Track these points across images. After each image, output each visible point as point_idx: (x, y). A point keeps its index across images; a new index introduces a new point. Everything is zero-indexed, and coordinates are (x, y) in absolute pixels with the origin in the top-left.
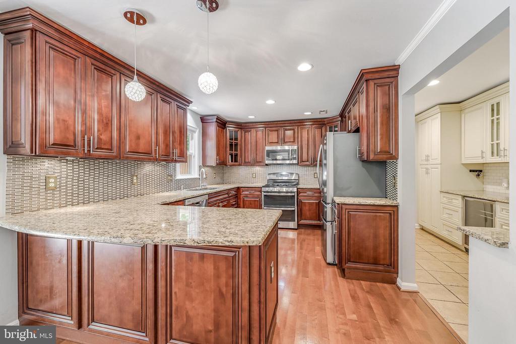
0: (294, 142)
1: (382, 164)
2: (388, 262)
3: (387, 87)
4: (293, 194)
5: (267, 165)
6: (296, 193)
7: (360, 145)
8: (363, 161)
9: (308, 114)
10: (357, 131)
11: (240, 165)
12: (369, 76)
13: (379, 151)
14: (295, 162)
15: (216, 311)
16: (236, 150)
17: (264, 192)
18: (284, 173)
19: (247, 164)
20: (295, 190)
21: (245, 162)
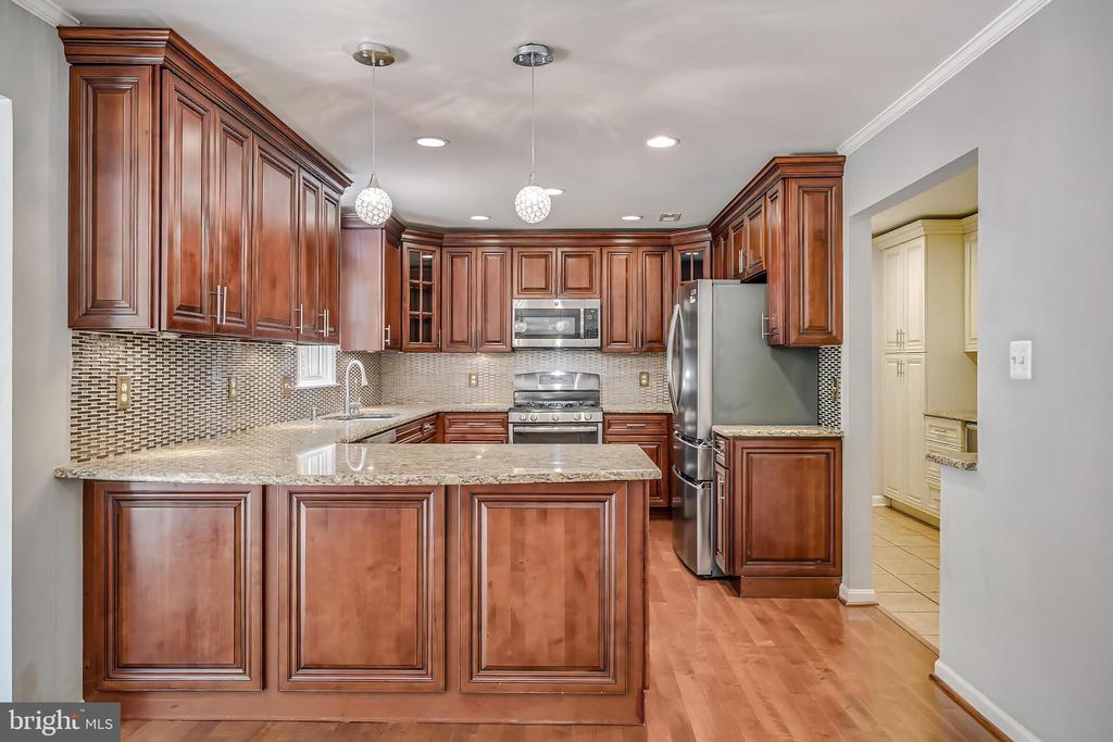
0: (589, 289)
1: (811, 353)
2: (822, 554)
3: (822, 196)
4: (593, 429)
5: (514, 350)
6: (600, 425)
7: (769, 311)
8: (775, 346)
9: (631, 219)
10: (760, 278)
11: (439, 349)
12: (789, 171)
13: (807, 325)
14: (596, 342)
15: (570, 605)
16: (428, 307)
17: (515, 424)
18: (557, 373)
19: (457, 346)
20: (597, 416)
21: (452, 341)
